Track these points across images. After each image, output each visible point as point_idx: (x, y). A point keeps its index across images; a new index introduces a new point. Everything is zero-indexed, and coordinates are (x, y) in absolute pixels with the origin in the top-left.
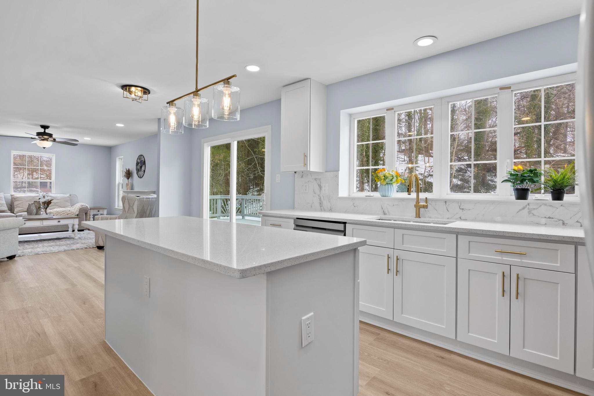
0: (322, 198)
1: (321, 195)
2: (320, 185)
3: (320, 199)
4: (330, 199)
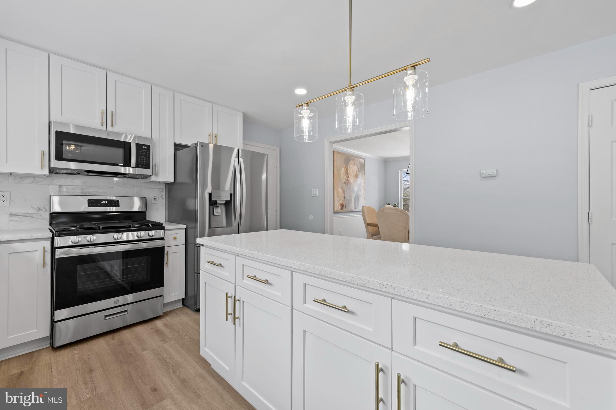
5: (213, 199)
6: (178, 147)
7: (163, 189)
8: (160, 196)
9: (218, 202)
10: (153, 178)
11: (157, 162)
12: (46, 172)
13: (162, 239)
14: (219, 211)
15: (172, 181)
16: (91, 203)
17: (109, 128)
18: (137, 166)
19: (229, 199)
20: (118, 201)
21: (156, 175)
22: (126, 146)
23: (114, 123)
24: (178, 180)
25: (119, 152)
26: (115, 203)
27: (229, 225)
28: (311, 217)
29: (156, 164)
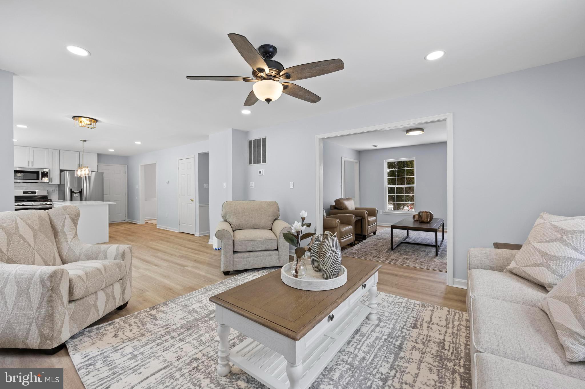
5: (73, 191)
6: (61, 171)
7: (57, 187)
8: (55, 189)
9: (75, 192)
10: (50, 183)
11: (52, 177)
13: (51, 205)
14: (77, 195)
15: (59, 184)
16: (24, 193)
17: (31, 167)
18: (42, 179)
19: (81, 191)
20: (35, 192)
21: (51, 182)
22: (38, 173)
23: (33, 165)
24: (62, 183)
25: (35, 175)
27: (81, 199)
28: (136, 198)
29: (51, 178)
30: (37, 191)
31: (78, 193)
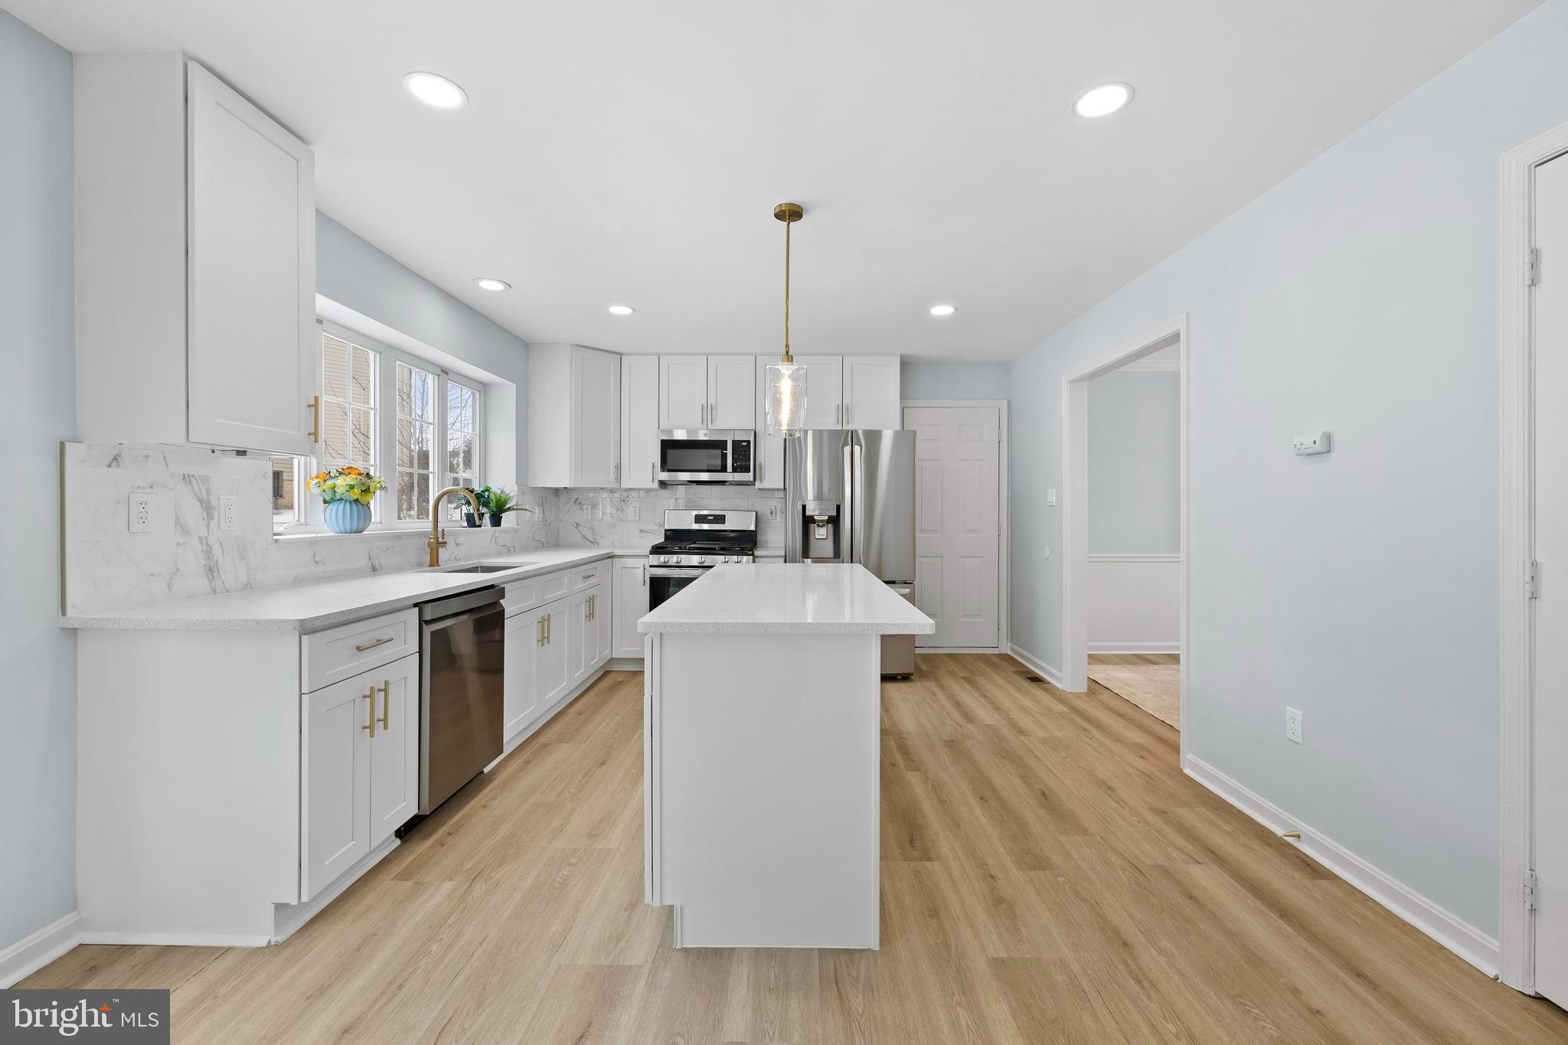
0: (216, 548)
1: (212, 540)
2: (209, 503)
3: (208, 552)
4: (245, 550)
5: (808, 513)
7: (782, 499)
9: (816, 518)
10: (758, 485)
11: (763, 463)
12: (656, 485)
14: (821, 532)
15: (782, 487)
16: (699, 519)
17: (710, 426)
18: (735, 470)
20: (724, 516)
21: (760, 479)
22: (722, 445)
23: (714, 418)
25: (716, 454)
26: (720, 519)
27: (837, 555)
28: (1047, 552)
29: (760, 464)
30: (729, 515)
31: (828, 521)
